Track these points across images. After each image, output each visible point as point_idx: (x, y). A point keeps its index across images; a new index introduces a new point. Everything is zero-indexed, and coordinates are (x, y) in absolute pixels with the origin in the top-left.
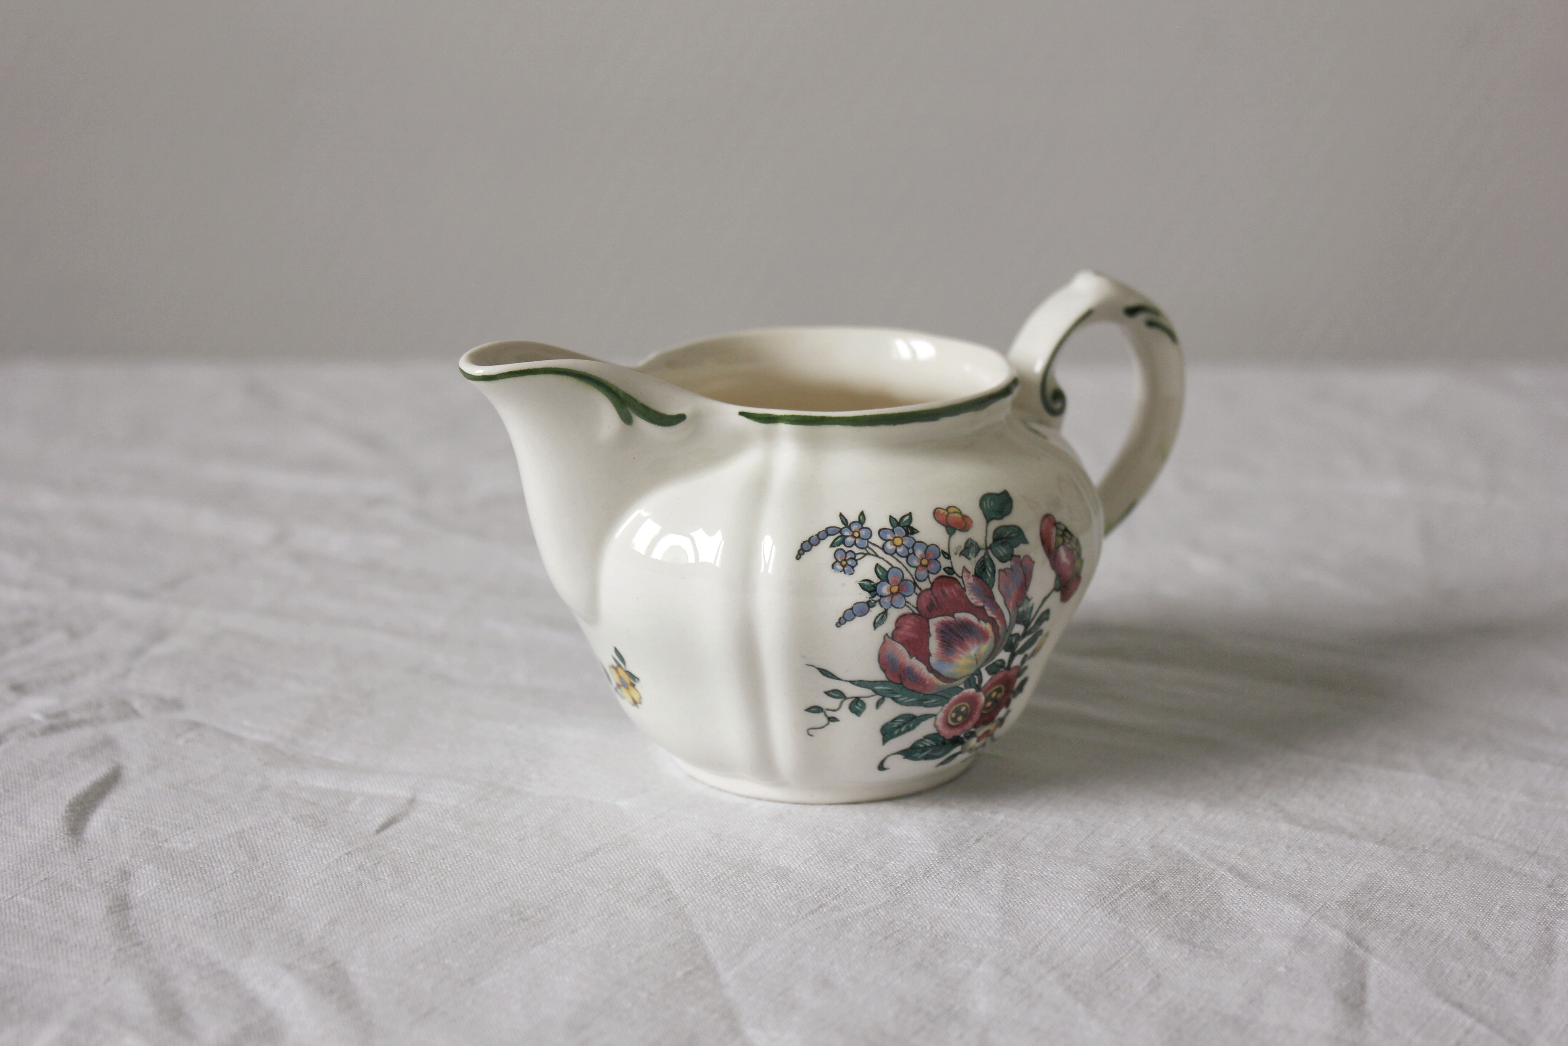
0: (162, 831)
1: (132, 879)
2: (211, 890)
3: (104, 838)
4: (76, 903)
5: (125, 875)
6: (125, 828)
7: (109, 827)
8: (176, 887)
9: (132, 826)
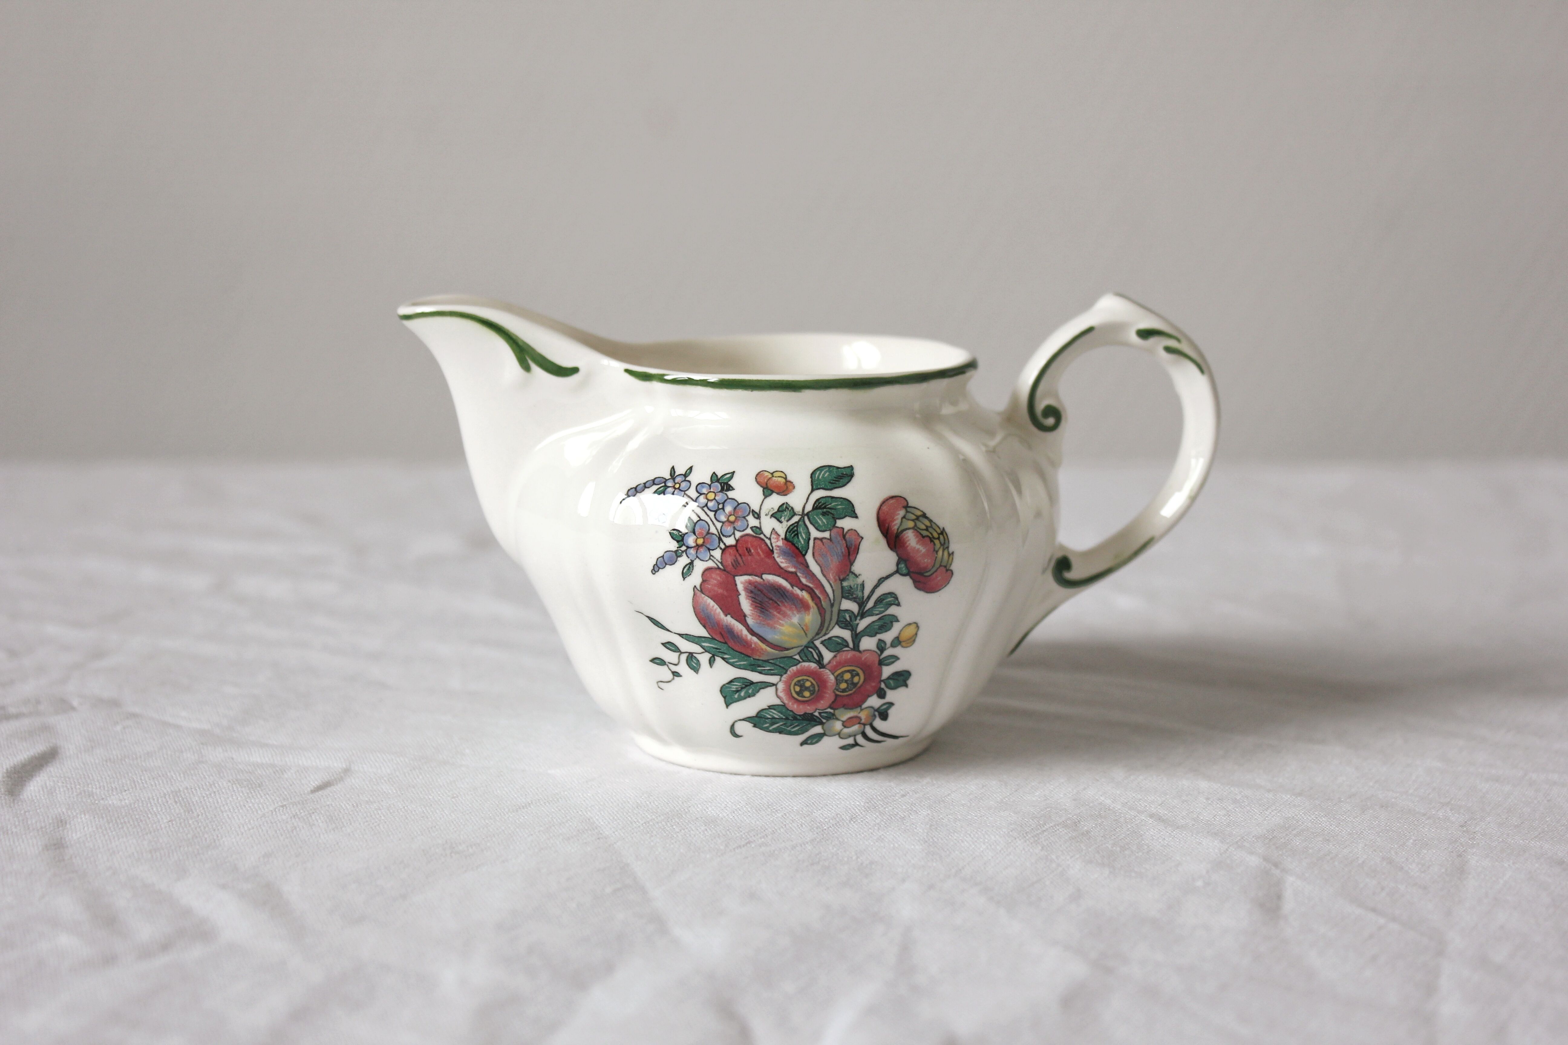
0: (98, 793)
1: (68, 826)
2: (147, 834)
3: (40, 797)
4: (12, 843)
5: (61, 822)
6: (62, 790)
7: (45, 790)
8: (112, 832)
9: (68, 789)
